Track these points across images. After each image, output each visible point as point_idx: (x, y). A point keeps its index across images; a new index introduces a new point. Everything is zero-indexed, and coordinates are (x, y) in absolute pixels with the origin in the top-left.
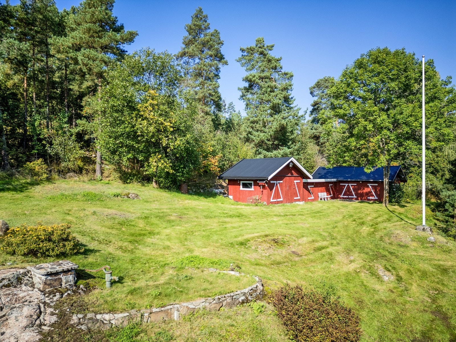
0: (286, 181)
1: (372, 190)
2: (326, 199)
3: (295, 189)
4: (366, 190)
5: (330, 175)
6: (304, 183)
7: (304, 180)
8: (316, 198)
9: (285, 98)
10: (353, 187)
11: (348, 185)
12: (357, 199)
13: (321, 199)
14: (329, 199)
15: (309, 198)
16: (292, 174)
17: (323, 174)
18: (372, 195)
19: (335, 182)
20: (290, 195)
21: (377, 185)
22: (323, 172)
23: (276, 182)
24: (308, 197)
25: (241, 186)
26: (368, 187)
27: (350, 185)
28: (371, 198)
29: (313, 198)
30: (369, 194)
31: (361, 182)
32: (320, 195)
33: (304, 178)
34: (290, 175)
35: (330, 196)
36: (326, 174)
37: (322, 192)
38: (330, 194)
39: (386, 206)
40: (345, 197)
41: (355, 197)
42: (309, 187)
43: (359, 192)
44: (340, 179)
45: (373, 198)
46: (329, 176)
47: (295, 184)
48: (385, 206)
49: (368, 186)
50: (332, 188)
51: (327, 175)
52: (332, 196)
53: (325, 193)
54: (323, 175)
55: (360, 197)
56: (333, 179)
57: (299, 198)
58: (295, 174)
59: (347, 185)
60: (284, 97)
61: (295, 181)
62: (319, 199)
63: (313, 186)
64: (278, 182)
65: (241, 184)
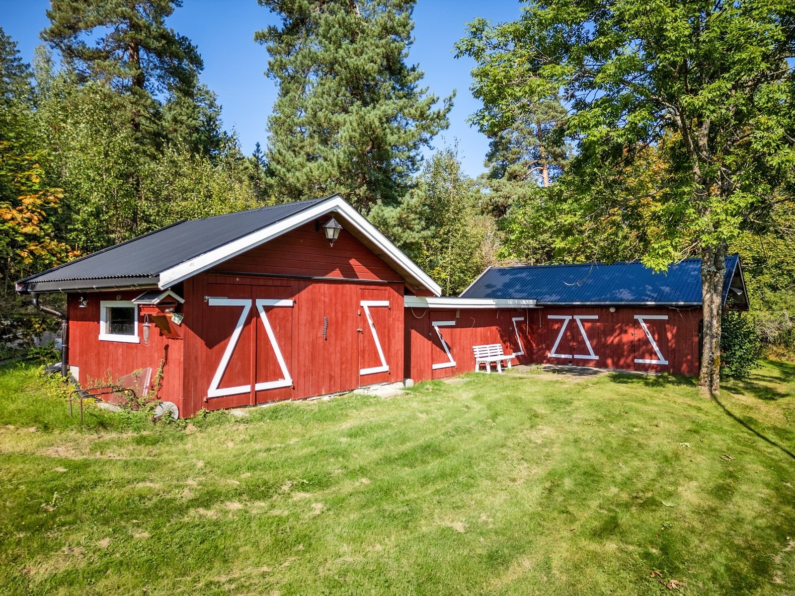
0: (313, 302)
1: (650, 337)
2: (499, 367)
3: (366, 332)
4: (631, 335)
5: (518, 287)
6: (408, 310)
7: (411, 301)
8: (465, 364)
9: (388, 60)
10: (588, 325)
11: (573, 321)
12: (601, 364)
13: (482, 367)
14: (509, 365)
15: (435, 366)
16: (349, 272)
17: (499, 286)
18: (652, 354)
19: (530, 310)
20: (336, 358)
21: (666, 317)
22: (499, 282)
23: (247, 303)
24: (433, 361)
25: (103, 325)
26: (636, 324)
27: (577, 318)
28: (648, 361)
29: (453, 363)
30: (640, 348)
31: (612, 310)
32: (477, 354)
33: (408, 292)
34: (336, 275)
35: (513, 355)
36: (507, 286)
37: (486, 342)
38: (516, 349)
39: (714, 397)
40: (563, 356)
41: (594, 357)
42: (436, 324)
43: (610, 340)
44: (549, 300)
45: (654, 362)
46: (517, 291)
47: (363, 314)
48: (708, 396)
49: (636, 322)
50: (521, 330)
51: (511, 291)
52: (522, 353)
53: (498, 347)
54: (499, 290)
55: (612, 357)
56: (524, 302)
57: (385, 368)
58: (364, 274)
59: (568, 318)
60: (387, 57)
61: (365, 304)
62: (477, 367)
63: (453, 323)
64: (260, 303)
65: (103, 313)
